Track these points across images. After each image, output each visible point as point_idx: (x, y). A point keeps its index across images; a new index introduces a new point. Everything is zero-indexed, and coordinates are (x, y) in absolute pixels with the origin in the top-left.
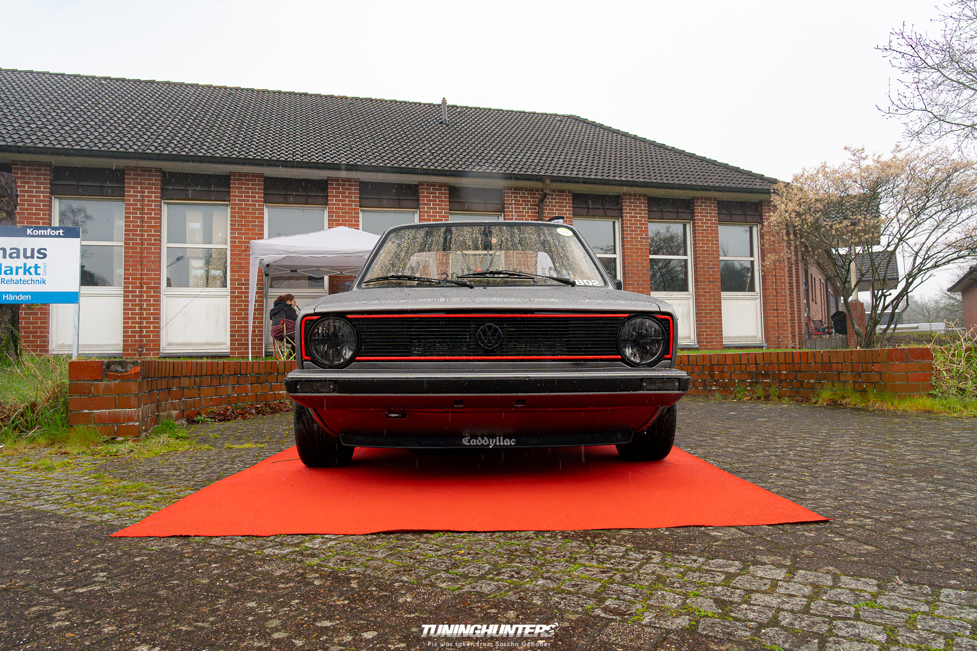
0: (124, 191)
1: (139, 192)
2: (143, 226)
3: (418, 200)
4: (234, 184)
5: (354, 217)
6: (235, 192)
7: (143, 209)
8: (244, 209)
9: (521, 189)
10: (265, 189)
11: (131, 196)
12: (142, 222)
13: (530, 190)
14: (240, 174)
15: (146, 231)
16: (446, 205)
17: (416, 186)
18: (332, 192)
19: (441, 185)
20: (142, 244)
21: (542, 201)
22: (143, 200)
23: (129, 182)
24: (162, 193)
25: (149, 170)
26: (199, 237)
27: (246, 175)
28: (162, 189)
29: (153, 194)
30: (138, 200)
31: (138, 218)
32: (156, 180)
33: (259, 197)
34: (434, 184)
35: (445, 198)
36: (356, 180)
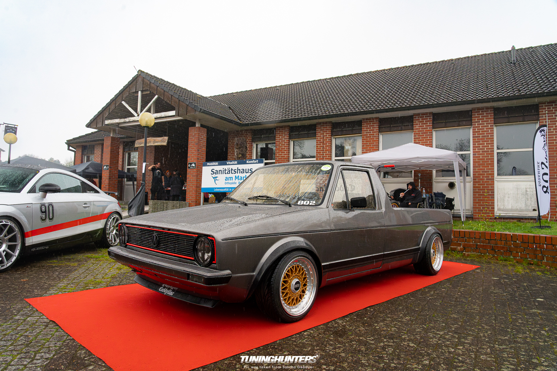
0: (316, 135)
1: (322, 134)
3: (471, 120)
4: (364, 125)
6: (364, 129)
7: (324, 142)
8: (369, 137)
10: (379, 125)
11: (319, 136)
14: (367, 119)
15: (324, 152)
16: (491, 120)
17: (471, 111)
18: (416, 122)
20: (323, 159)
22: (323, 138)
23: (318, 130)
25: (326, 123)
27: (370, 119)
28: (332, 131)
31: (322, 146)
32: (329, 128)
33: (376, 130)
34: (482, 109)
35: (491, 116)
36: (430, 113)
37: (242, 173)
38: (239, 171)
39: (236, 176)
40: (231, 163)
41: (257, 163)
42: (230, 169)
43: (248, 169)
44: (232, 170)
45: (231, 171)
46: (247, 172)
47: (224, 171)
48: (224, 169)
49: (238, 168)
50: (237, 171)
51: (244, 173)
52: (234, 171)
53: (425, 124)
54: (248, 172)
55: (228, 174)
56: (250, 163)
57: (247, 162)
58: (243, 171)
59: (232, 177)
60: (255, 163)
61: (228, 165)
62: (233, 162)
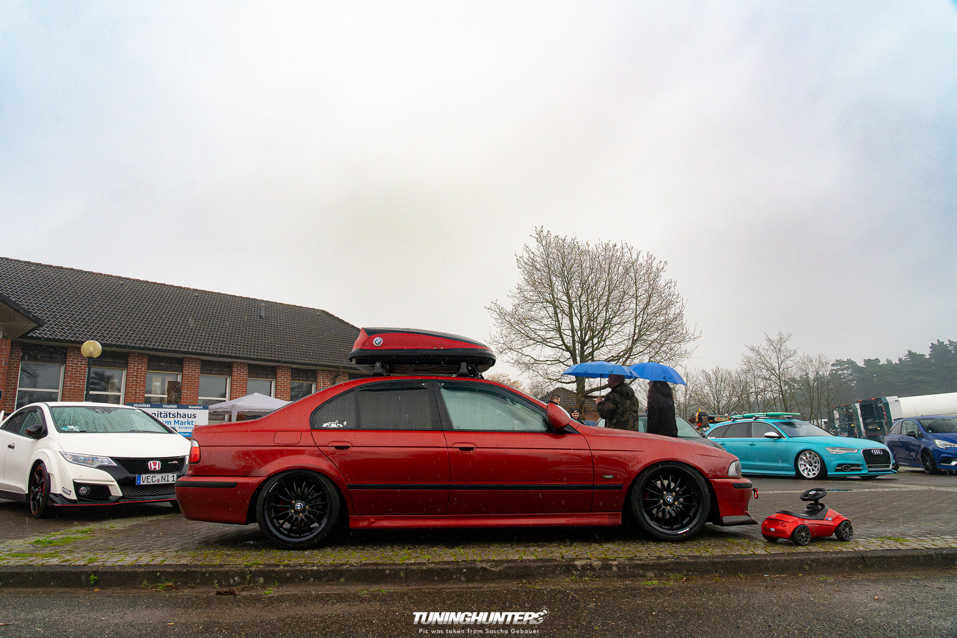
0: (127, 365)
1: (135, 366)
2: (137, 385)
3: (275, 375)
4: (186, 363)
5: (245, 383)
6: (186, 368)
7: (138, 376)
8: (190, 377)
9: (325, 370)
10: (201, 367)
11: (131, 368)
12: (136, 383)
13: (329, 371)
14: (188, 360)
15: (139, 388)
16: (289, 378)
17: (276, 368)
18: (235, 369)
19: (288, 367)
20: (136, 395)
21: (336, 377)
22: (138, 371)
23: (131, 361)
24: (148, 367)
25: (142, 355)
26: (159, 391)
28: (148, 365)
29: (143, 367)
30: (135, 371)
31: (134, 380)
32: (145, 360)
33: (198, 371)
34: (284, 367)
35: (289, 374)
36: (247, 364)
37: (183, 417)
38: (179, 415)
39: (175, 421)
40: (169, 407)
41: (201, 409)
42: (168, 413)
43: (191, 414)
44: (170, 414)
45: (168, 415)
46: (189, 416)
47: (159, 415)
48: (159, 413)
49: (178, 412)
50: (176, 415)
51: (185, 417)
52: (173, 415)
53: (242, 372)
54: (191, 417)
55: (164, 417)
56: (193, 409)
57: (190, 407)
58: (185, 416)
59: (170, 422)
60: (199, 409)
61: (165, 408)
62: (171, 406)
